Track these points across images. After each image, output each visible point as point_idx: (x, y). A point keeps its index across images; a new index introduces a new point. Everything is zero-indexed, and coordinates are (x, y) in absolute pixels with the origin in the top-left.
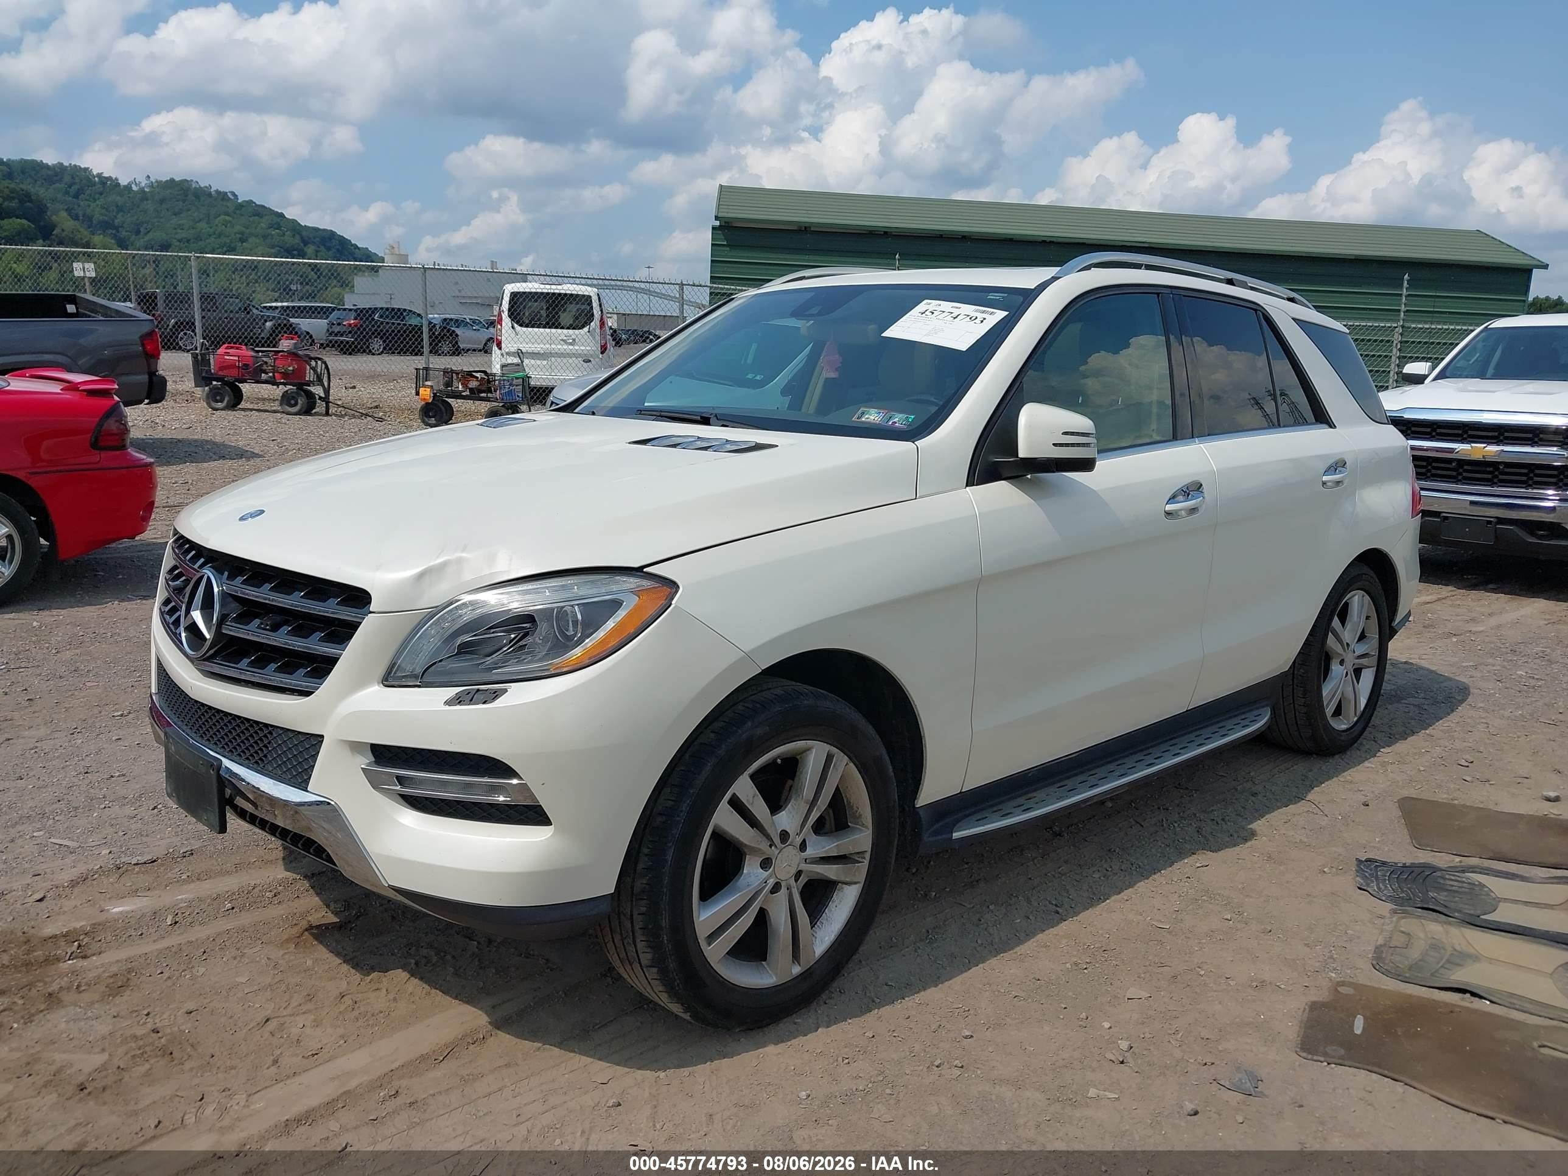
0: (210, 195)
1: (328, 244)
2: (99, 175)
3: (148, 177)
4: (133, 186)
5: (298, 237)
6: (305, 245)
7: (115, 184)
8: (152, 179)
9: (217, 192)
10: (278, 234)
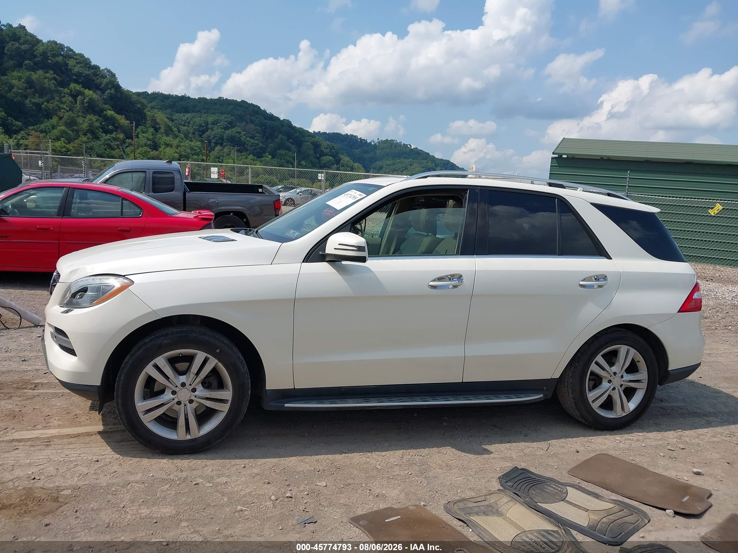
0: (401, 146)
1: (446, 166)
2: (360, 139)
3: (378, 139)
4: (372, 143)
5: (434, 163)
6: (436, 167)
7: (366, 141)
8: (380, 140)
9: (404, 144)
10: (426, 162)
